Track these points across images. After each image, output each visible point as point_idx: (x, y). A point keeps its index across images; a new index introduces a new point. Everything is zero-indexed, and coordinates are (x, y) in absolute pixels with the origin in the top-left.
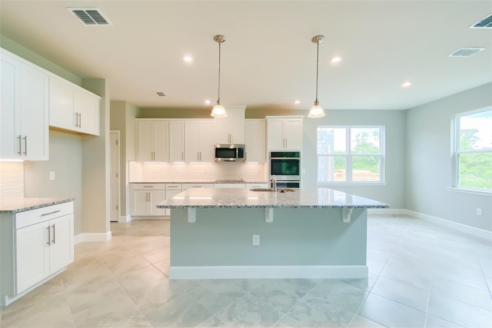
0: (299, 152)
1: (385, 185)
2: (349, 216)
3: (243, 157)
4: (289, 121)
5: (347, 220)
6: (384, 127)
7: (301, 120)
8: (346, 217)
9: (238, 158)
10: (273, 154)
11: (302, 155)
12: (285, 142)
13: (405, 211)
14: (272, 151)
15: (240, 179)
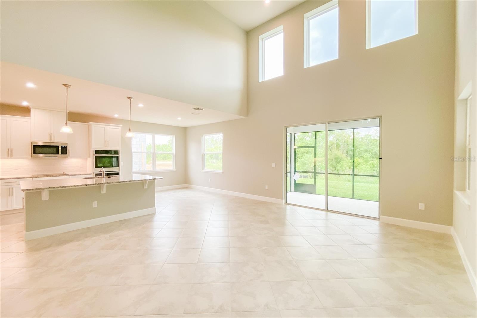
0: (118, 151)
1: (174, 171)
2: (147, 185)
3: (66, 154)
4: (110, 128)
5: (146, 187)
6: (175, 136)
7: (120, 128)
8: (145, 186)
9: (61, 154)
10: (97, 152)
11: (120, 153)
12: (107, 143)
13: (186, 185)
14: (95, 150)
15: (62, 173)
